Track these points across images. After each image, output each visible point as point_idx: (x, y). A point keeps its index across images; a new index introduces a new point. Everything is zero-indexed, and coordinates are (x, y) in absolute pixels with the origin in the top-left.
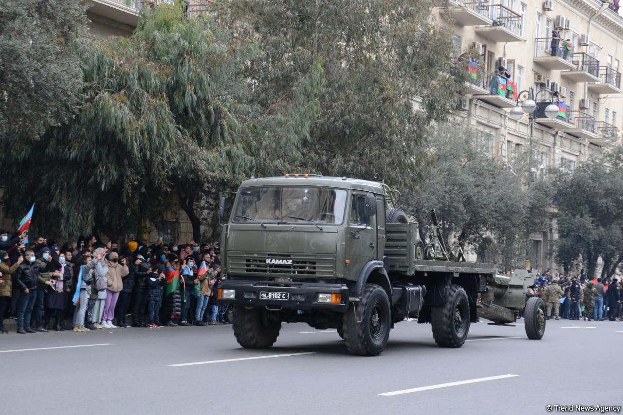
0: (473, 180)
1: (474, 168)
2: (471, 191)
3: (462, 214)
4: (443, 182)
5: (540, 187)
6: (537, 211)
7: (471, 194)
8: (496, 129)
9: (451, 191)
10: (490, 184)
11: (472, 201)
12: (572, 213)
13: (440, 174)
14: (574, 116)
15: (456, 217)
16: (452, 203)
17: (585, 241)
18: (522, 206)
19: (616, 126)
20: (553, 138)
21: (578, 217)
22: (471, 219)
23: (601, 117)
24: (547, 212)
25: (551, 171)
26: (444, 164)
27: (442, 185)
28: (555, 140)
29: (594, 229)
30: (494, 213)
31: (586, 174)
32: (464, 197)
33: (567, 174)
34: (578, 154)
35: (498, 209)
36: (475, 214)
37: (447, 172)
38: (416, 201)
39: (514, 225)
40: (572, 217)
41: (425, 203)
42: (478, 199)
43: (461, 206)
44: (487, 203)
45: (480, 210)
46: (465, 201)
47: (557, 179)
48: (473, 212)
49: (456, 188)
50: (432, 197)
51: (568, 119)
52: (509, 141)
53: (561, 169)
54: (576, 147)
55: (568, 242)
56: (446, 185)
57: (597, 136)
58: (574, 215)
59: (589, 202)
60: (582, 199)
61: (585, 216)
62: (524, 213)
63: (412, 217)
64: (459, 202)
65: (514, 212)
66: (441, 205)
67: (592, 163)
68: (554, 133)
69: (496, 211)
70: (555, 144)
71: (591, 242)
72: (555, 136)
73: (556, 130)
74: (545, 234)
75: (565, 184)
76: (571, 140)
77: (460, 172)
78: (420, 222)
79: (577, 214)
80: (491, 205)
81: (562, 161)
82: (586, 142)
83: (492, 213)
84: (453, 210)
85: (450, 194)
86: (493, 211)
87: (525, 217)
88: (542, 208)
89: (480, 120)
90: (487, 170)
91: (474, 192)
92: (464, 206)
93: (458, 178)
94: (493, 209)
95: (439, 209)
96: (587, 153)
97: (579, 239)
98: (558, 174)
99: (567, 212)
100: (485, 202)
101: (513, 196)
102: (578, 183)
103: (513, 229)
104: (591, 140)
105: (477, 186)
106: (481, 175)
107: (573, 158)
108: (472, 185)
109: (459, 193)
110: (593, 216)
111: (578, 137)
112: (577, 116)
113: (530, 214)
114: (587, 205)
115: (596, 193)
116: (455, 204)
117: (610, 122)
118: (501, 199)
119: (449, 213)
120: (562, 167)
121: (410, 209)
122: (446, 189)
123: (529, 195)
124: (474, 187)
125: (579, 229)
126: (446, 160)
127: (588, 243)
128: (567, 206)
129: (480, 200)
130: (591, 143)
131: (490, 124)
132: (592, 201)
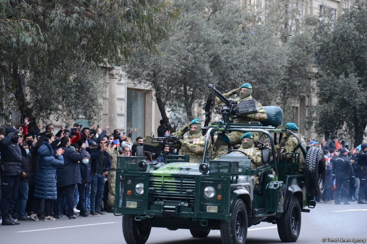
0: (220, 35)
1: (222, 21)
2: (220, 49)
3: (208, 77)
4: (185, 38)
5: (300, 42)
6: (296, 71)
7: (219, 52)
9: (194, 49)
10: (240, 39)
11: (220, 61)
12: (334, 73)
13: (181, 29)
15: (201, 81)
16: (196, 64)
17: (350, 105)
18: (279, 66)
21: (342, 76)
24: (308, 73)
25: (309, 21)
26: (186, 16)
27: (184, 43)
29: (361, 90)
30: (247, 75)
31: (351, 25)
32: (210, 57)
33: (328, 25)
35: (251, 70)
36: (223, 76)
37: (190, 26)
38: (152, 63)
39: (270, 90)
40: (336, 78)
41: (164, 64)
42: (226, 58)
43: (207, 67)
44: (238, 64)
45: (229, 71)
46: (212, 62)
47: (317, 31)
48: (221, 74)
49: (201, 45)
50: (173, 57)
53: (321, 19)
55: (331, 108)
58: (337, 75)
59: (355, 59)
60: (347, 55)
61: (350, 75)
62: (283, 74)
63: (148, 82)
64: (204, 62)
65: (270, 73)
66: (183, 67)
67: (358, 11)
69: (249, 73)
71: (358, 107)
75: (326, 37)
77: (205, 25)
78: (158, 89)
79: (341, 73)
80: (243, 65)
81: (320, 10)
83: (244, 75)
84: (198, 72)
85: (195, 53)
86: (245, 73)
87: (284, 79)
88: (302, 68)
90: (238, 22)
91: (222, 50)
92: (211, 67)
93: (202, 33)
94: (245, 71)
95: (181, 72)
97: (344, 104)
98: (318, 25)
99: (328, 72)
100: (235, 62)
101: (269, 55)
102: (341, 36)
103: (269, 94)
105: (226, 42)
106: (229, 29)
107: (334, 5)
108: (220, 41)
109: (205, 51)
110: (360, 75)
113: (289, 75)
114: (352, 62)
115: (363, 47)
116: (200, 65)
118: (254, 58)
120: (321, 16)
121: (145, 72)
122: (189, 47)
123: (288, 52)
124: (221, 44)
125: (343, 92)
126: (187, 11)
127: (354, 108)
128: (329, 64)
129: (229, 60)
132: (359, 56)
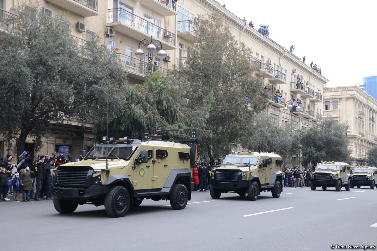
8: (278, 116)
14: (306, 111)
19: (321, 114)
20: (299, 119)
22: (270, 150)
23: (316, 111)
28: (299, 120)
34: (308, 125)
51: (304, 112)
52: (282, 120)
54: (307, 122)
56: (260, 137)
57: (315, 118)
68: (299, 117)
70: (299, 121)
72: (299, 118)
73: (300, 116)
74: (297, 155)
76: (305, 120)
82: (311, 120)
89: (272, 113)
96: (311, 124)
104: (313, 120)
111: (308, 119)
112: (307, 111)
117: (319, 113)
119: (262, 147)
130: (313, 121)
131: (275, 114)
